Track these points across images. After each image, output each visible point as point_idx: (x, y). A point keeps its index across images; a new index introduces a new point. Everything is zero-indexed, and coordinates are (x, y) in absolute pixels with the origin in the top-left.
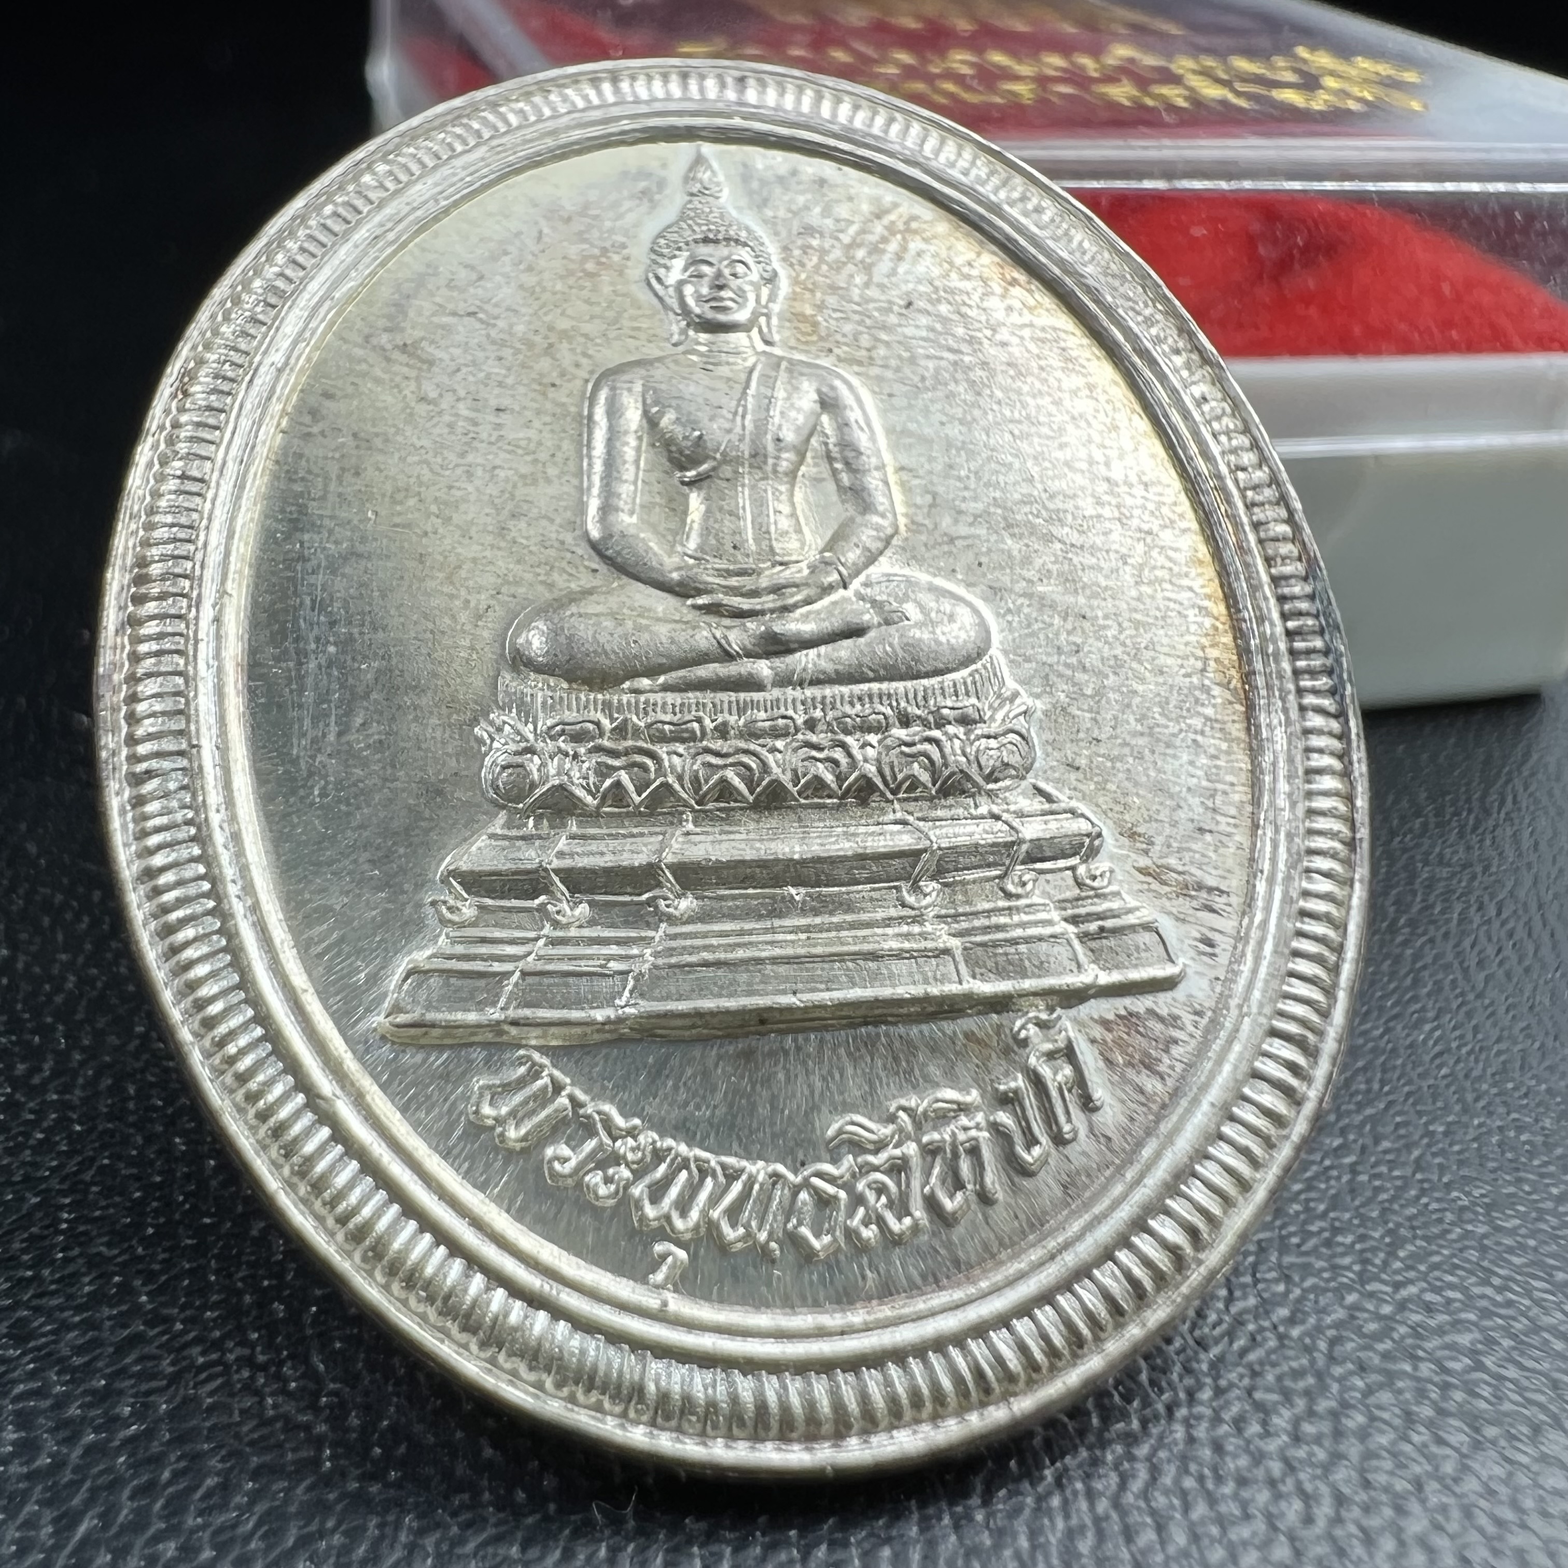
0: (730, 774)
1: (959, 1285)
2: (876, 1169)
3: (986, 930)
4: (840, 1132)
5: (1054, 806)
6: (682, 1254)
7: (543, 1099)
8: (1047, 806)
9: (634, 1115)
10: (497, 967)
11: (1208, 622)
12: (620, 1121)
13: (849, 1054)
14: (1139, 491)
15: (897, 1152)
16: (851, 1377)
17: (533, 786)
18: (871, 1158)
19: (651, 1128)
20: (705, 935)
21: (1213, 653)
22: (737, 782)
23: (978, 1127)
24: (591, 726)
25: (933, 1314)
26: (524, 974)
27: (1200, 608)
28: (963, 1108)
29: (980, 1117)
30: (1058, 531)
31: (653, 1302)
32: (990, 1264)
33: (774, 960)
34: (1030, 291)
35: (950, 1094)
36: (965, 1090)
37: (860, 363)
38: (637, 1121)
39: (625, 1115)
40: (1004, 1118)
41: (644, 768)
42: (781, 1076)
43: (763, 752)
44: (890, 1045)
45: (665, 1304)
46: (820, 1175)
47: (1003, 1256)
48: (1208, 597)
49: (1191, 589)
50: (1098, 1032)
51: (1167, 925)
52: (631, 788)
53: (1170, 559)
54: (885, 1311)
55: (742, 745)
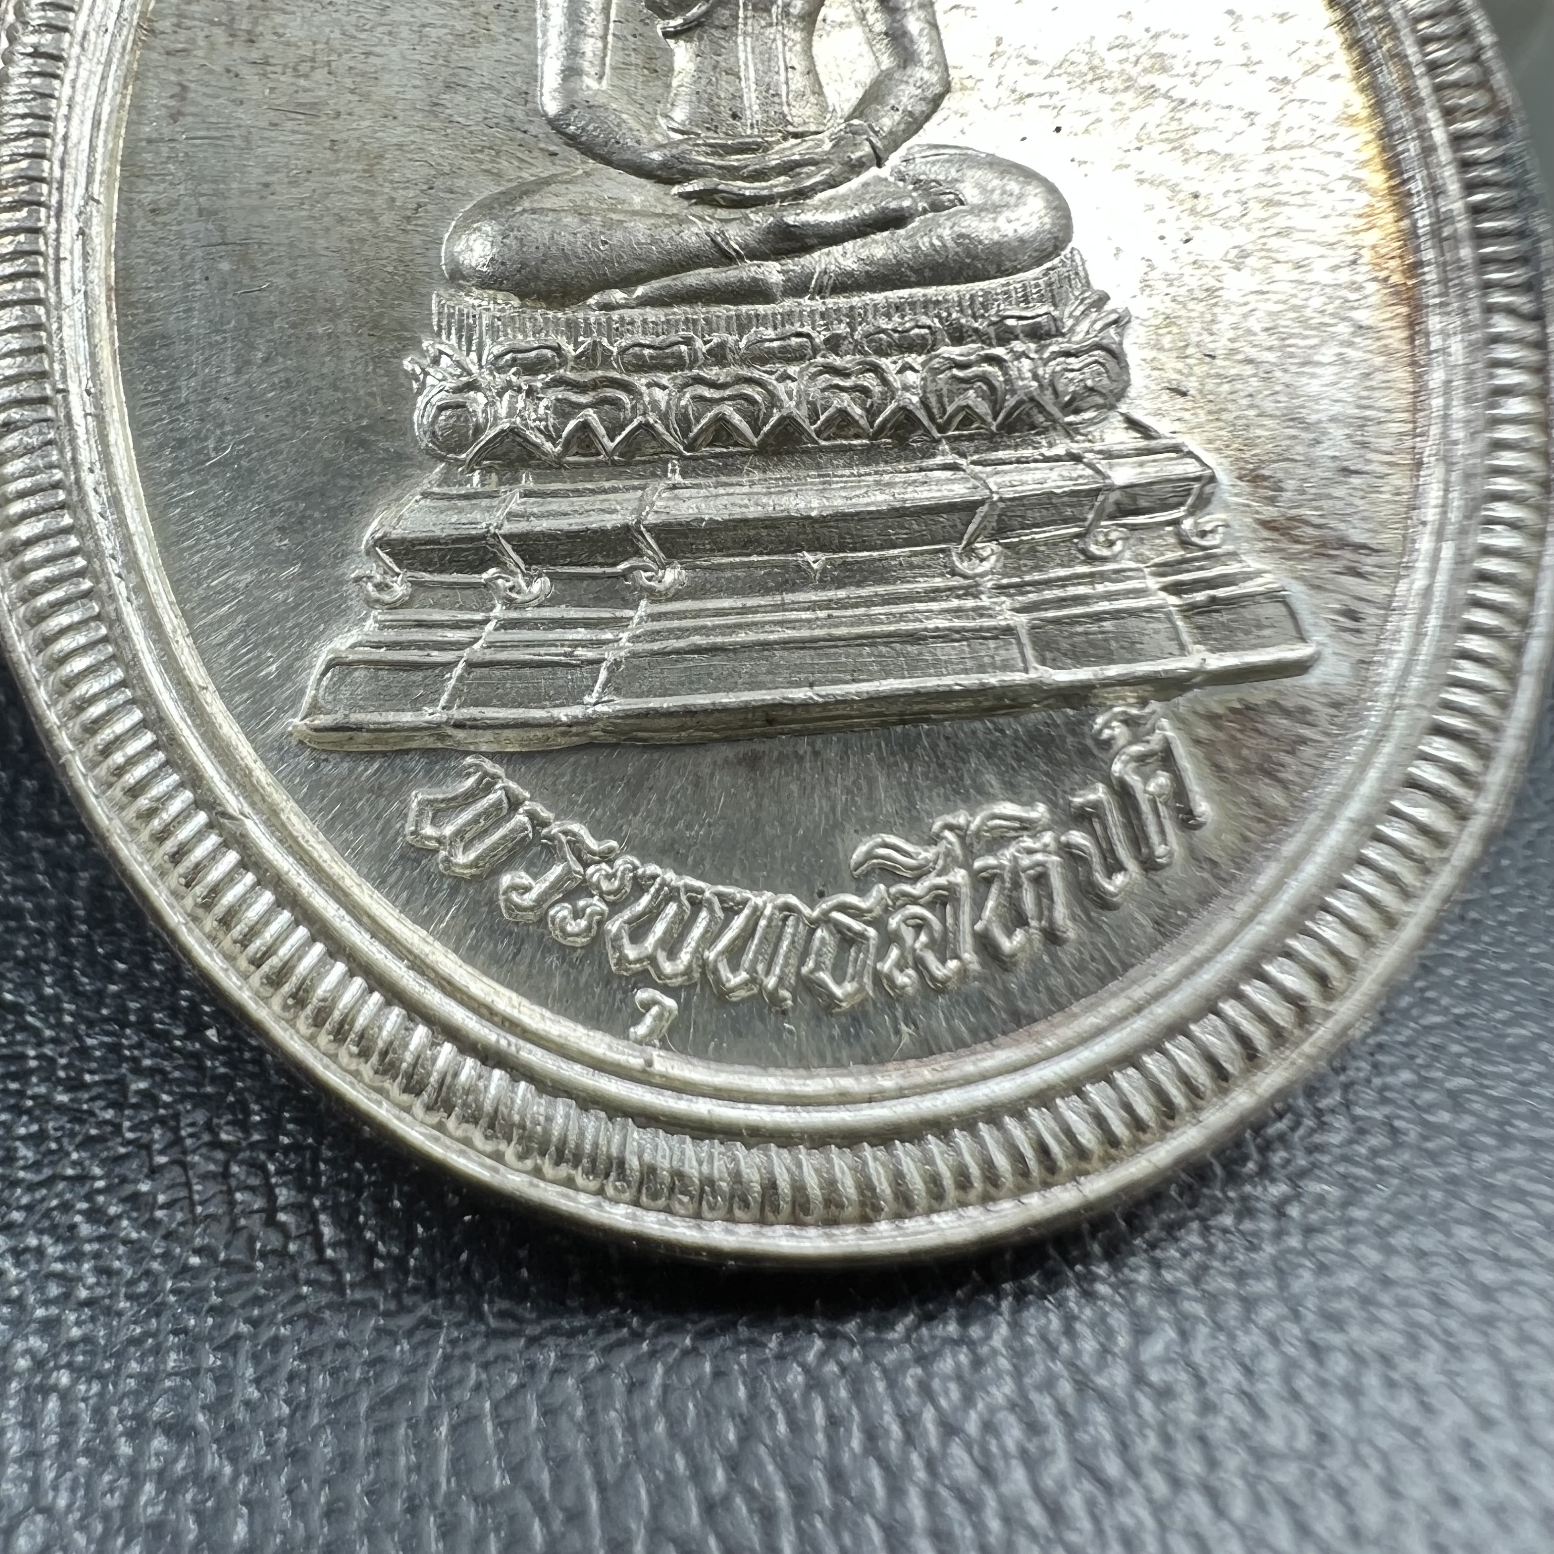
0: (728, 409)
1: (1017, 1043)
2: (915, 900)
3: (1061, 602)
4: (869, 855)
5: (1153, 443)
6: (670, 1003)
7: (495, 816)
8: (1143, 443)
9: (610, 836)
10: (437, 656)
11: (1363, 199)
12: (592, 843)
13: (881, 759)
15: (942, 881)
16: (881, 1153)
17: (479, 430)
18: (907, 888)
19: (632, 850)
20: (698, 614)
22: (737, 419)
23: (1045, 850)
24: (549, 353)
25: (984, 1077)
26: (471, 665)
28: (1027, 826)
29: (1048, 838)
30: (1162, 82)
31: (636, 1062)
32: (1058, 1017)
33: (785, 644)
35: (1010, 808)
36: (1029, 803)
38: (613, 843)
39: (598, 838)
40: (1077, 837)
41: (615, 403)
42: (794, 787)
43: (772, 379)
44: (934, 747)
45: (649, 1063)
46: (843, 908)
47: (1075, 1008)
48: (1364, 164)
50: (1203, 731)
51: (1297, 592)
52: (602, 431)
54: (926, 1073)
55: (744, 372)
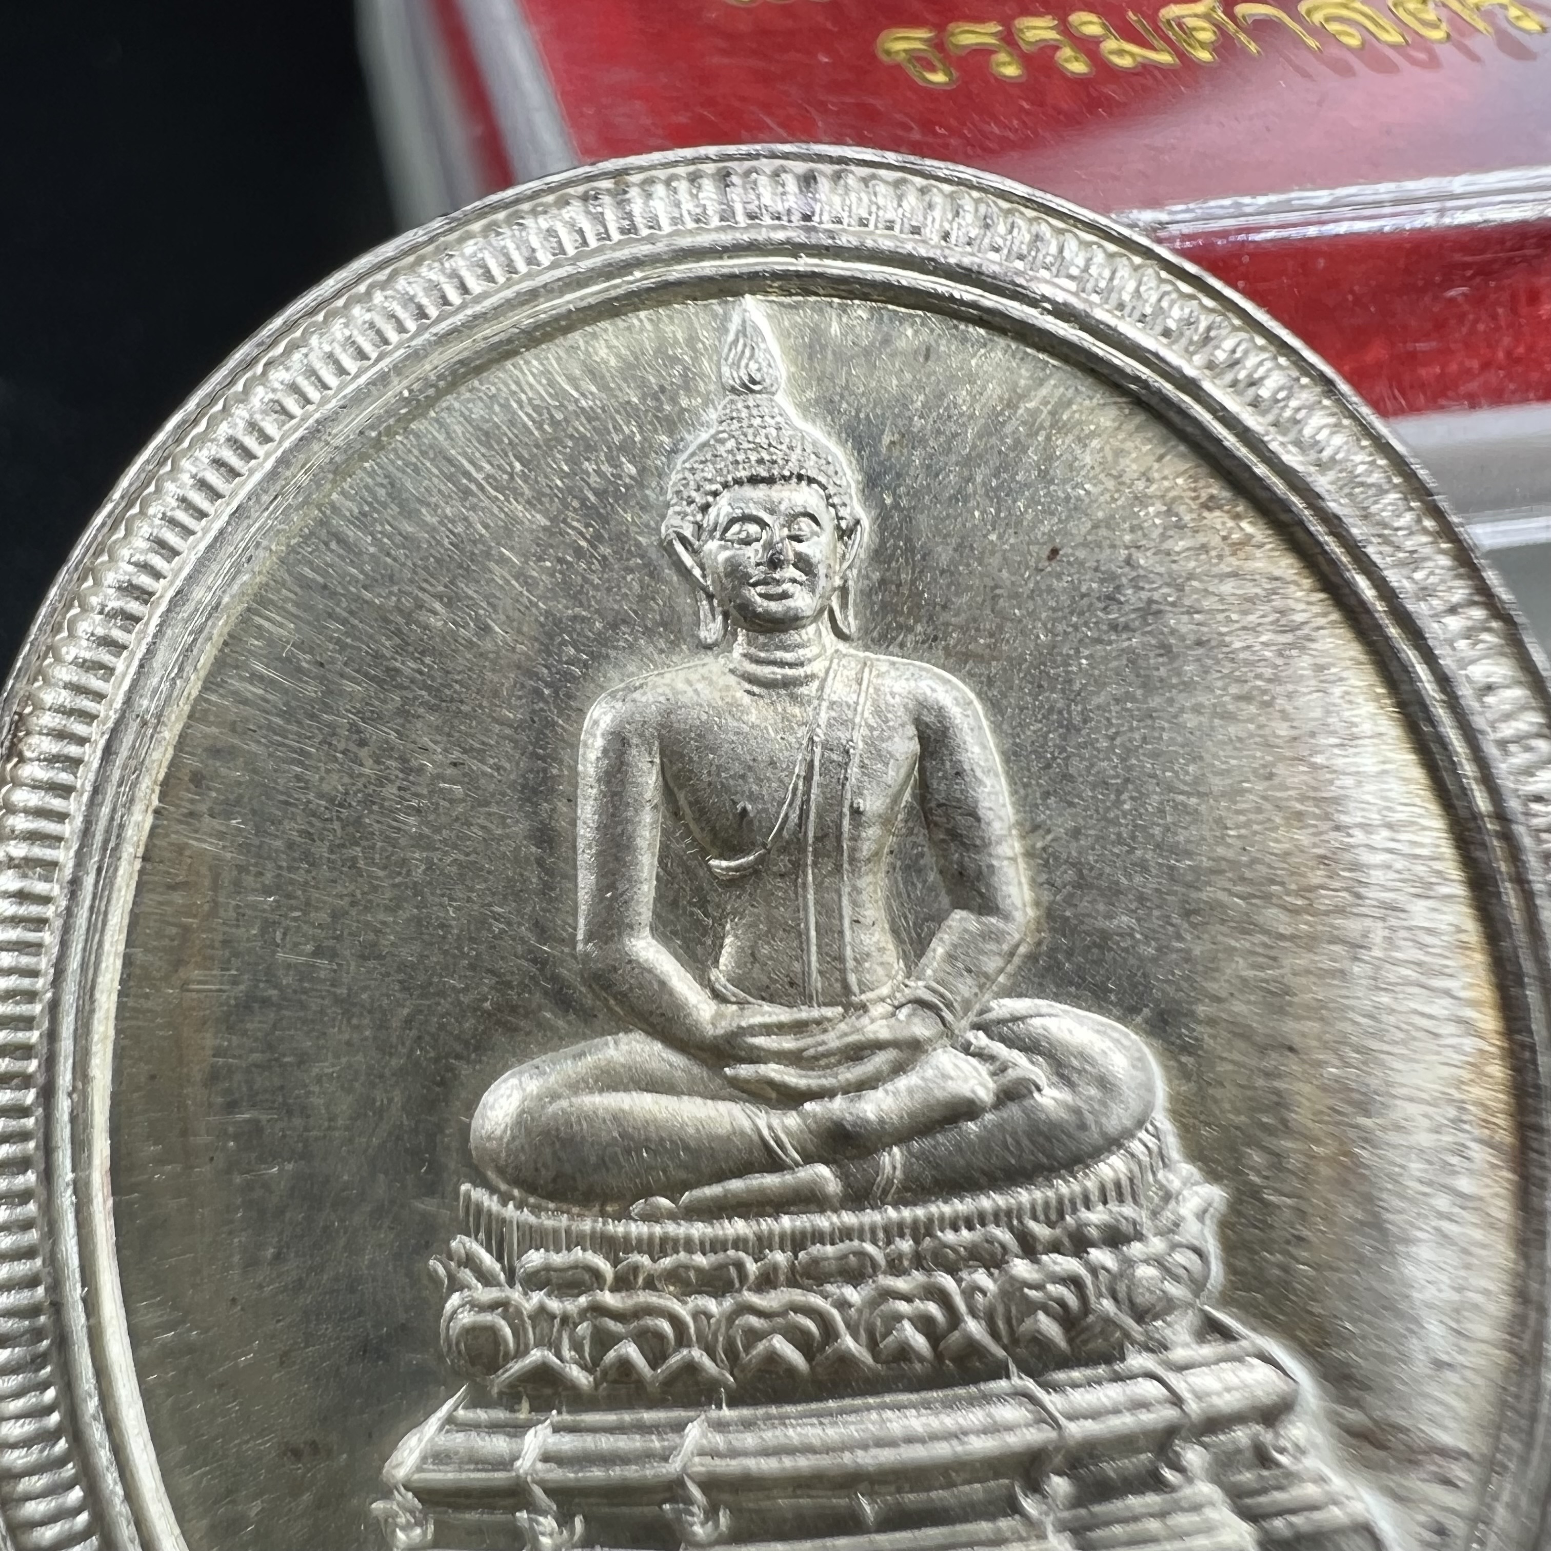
0: (780, 1342)
14: (1381, 837)
17: (507, 1358)
21: (1477, 1092)
22: (790, 1354)
24: (586, 1275)
27: (1460, 1021)
34: (1237, 517)
37: (979, 658)
41: (659, 1335)
43: (826, 1306)
48: (1475, 1003)
49: (1448, 993)
52: (641, 1364)
53: (1422, 946)
55: (797, 1295)
